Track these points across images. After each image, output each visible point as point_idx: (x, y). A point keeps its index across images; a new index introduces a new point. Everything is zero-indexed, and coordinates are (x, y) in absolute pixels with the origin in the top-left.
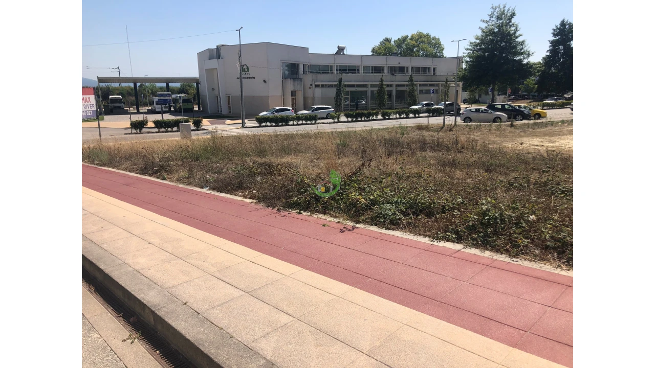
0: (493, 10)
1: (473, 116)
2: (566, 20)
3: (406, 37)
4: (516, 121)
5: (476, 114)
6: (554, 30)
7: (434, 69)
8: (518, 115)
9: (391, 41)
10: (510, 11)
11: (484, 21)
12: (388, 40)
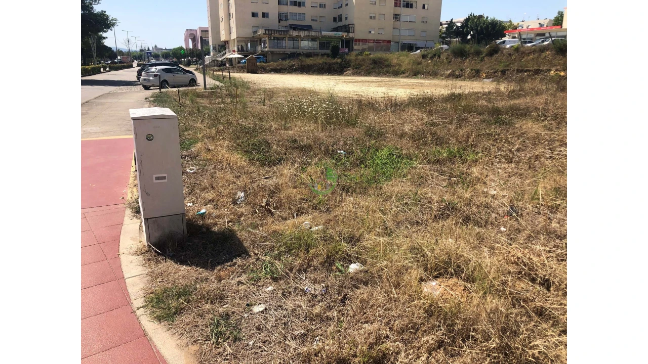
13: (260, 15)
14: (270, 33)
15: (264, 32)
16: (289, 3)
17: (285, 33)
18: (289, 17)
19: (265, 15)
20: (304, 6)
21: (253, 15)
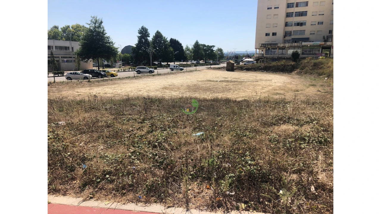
0: (92, 19)
1: (71, 76)
2: (144, 27)
3: (69, 27)
4: (99, 78)
5: (73, 75)
6: (139, 31)
7: (72, 48)
8: (99, 75)
9: (58, 28)
10: (100, 20)
11: (88, 24)
12: (56, 27)
13: (271, 34)
14: (265, 45)
15: (261, 46)
16: (293, 25)
17: (275, 45)
18: (292, 34)
19: (274, 34)
20: (305, 25)
21: (267, 35)
